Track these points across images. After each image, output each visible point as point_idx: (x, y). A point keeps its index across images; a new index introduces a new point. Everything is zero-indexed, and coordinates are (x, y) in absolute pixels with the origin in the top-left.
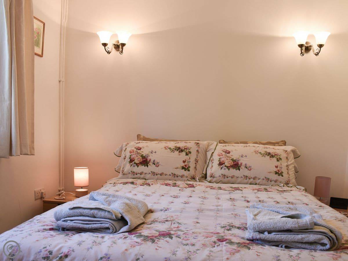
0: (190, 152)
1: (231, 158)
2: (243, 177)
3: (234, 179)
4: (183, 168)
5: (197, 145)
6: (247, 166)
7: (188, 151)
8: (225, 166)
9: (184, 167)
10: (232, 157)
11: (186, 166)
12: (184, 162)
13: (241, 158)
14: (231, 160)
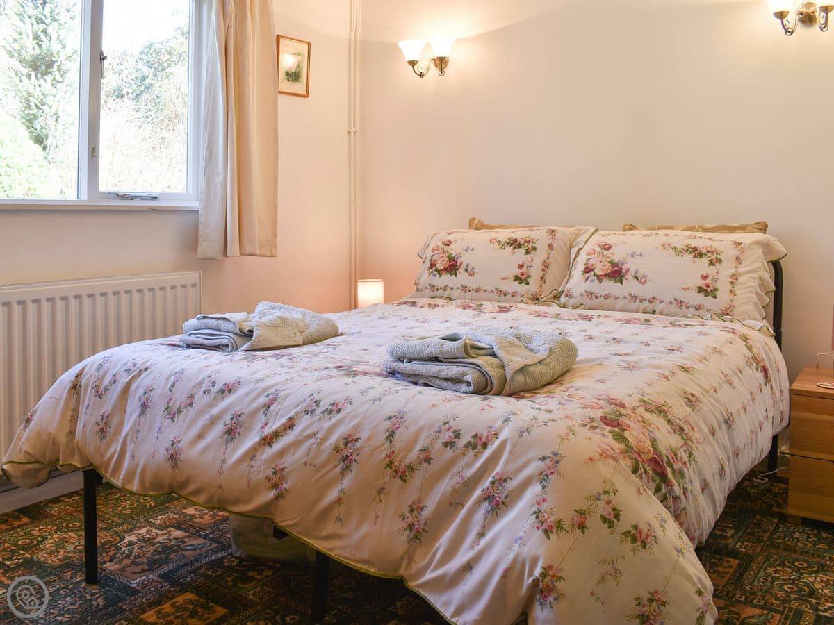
0: (534, 249)
1: (608, 260)
2: (628, 297)
3: (608, 301)
4: (517, 278)
5: (551, 234)
6: (640, 275)
7: (530, 246)
8: (595, 275)
9: (520, 276)
10: (613, 257)
11: (523, 274)
12: (521, 267)
13: (630, 259)
14: (609, 262)
